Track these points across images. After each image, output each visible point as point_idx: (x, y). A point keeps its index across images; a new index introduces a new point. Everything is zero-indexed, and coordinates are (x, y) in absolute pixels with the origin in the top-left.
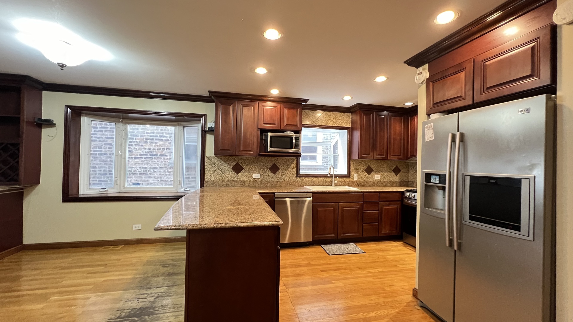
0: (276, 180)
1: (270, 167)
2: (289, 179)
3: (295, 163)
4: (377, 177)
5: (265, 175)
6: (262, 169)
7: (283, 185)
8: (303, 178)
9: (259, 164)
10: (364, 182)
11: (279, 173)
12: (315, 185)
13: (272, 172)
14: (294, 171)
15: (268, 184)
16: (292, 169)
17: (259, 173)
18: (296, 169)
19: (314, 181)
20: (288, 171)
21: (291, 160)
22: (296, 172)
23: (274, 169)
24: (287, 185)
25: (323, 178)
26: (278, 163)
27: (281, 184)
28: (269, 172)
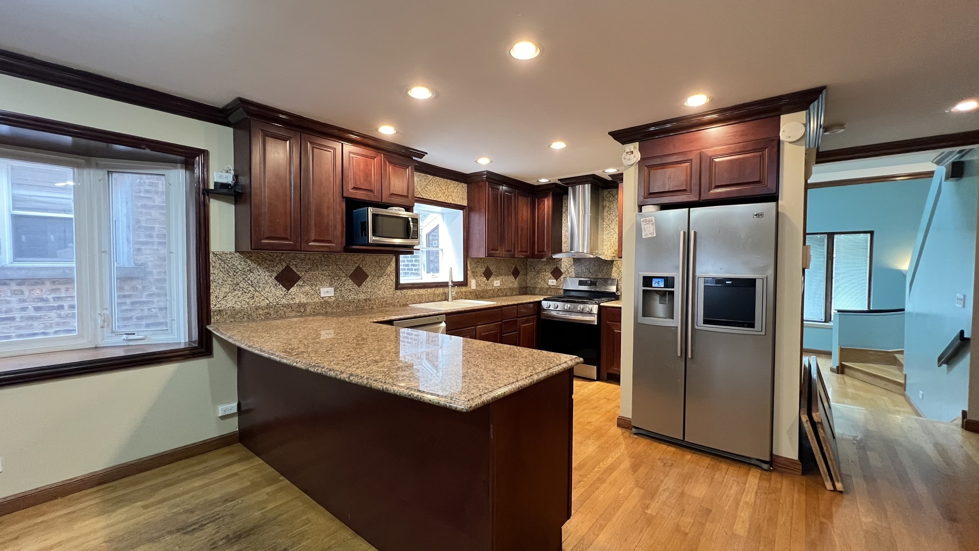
0: (362, 297)
1: (351, 273)
2: (384, 294)
3: (393, 264)
4: (497, 283)
5: (343, 288)
6: (337, 278)
7: (375, 307)
8: (406, 291)
9: (331, 267)
10: (483, 291)
11: (368, 283)
12: (423, 301)
13: (355, 283)
14: (392, 278)
15: (349, 306)
16: (389, 276)
17: (331, 285)
18: (394, 275)
19: (422, 295)
20: (383, 279)
21: (387, 259)
22: (394, 281)
23: (359, 277)
24: (382, 304)
25: (434, 289)
26: (365, 264)
27: (372, 304)
28: (349, 283)
